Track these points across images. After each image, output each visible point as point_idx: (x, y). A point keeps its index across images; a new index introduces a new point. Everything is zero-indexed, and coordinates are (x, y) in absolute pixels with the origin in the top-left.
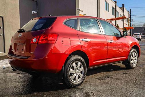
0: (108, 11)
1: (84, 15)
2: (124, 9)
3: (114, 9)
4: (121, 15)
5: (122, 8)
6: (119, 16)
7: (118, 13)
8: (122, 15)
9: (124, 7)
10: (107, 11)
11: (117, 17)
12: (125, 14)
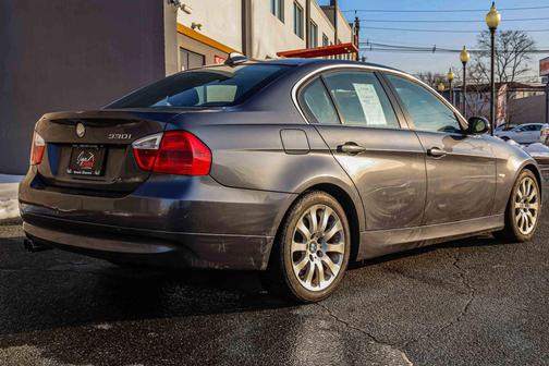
0: (281, 18)
1: (193, 26)
2: (338, 14)
3: (301, 11)
4: (325, 39)
5: (330, 11)
6: (320, 44)
7: (316, 27)
8: (331, 40)
9: (338, 7)
10: (276, 18)
11: (312, 47)
12: (339, 37)
